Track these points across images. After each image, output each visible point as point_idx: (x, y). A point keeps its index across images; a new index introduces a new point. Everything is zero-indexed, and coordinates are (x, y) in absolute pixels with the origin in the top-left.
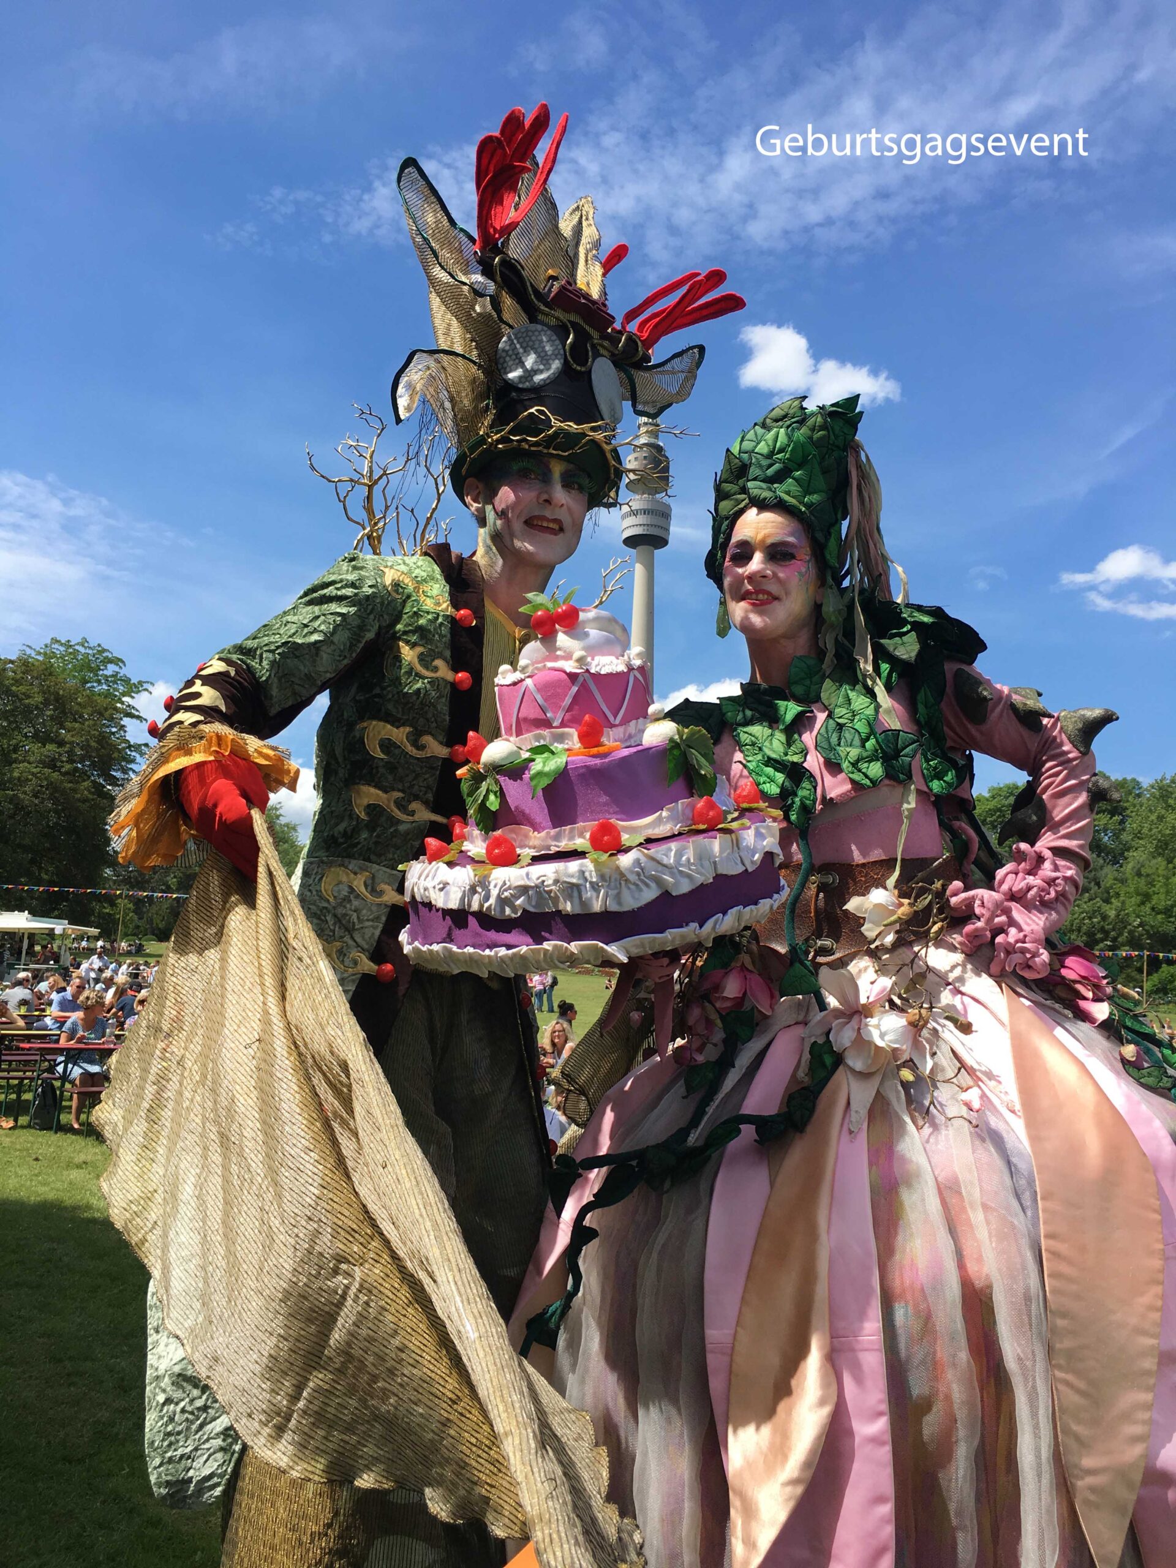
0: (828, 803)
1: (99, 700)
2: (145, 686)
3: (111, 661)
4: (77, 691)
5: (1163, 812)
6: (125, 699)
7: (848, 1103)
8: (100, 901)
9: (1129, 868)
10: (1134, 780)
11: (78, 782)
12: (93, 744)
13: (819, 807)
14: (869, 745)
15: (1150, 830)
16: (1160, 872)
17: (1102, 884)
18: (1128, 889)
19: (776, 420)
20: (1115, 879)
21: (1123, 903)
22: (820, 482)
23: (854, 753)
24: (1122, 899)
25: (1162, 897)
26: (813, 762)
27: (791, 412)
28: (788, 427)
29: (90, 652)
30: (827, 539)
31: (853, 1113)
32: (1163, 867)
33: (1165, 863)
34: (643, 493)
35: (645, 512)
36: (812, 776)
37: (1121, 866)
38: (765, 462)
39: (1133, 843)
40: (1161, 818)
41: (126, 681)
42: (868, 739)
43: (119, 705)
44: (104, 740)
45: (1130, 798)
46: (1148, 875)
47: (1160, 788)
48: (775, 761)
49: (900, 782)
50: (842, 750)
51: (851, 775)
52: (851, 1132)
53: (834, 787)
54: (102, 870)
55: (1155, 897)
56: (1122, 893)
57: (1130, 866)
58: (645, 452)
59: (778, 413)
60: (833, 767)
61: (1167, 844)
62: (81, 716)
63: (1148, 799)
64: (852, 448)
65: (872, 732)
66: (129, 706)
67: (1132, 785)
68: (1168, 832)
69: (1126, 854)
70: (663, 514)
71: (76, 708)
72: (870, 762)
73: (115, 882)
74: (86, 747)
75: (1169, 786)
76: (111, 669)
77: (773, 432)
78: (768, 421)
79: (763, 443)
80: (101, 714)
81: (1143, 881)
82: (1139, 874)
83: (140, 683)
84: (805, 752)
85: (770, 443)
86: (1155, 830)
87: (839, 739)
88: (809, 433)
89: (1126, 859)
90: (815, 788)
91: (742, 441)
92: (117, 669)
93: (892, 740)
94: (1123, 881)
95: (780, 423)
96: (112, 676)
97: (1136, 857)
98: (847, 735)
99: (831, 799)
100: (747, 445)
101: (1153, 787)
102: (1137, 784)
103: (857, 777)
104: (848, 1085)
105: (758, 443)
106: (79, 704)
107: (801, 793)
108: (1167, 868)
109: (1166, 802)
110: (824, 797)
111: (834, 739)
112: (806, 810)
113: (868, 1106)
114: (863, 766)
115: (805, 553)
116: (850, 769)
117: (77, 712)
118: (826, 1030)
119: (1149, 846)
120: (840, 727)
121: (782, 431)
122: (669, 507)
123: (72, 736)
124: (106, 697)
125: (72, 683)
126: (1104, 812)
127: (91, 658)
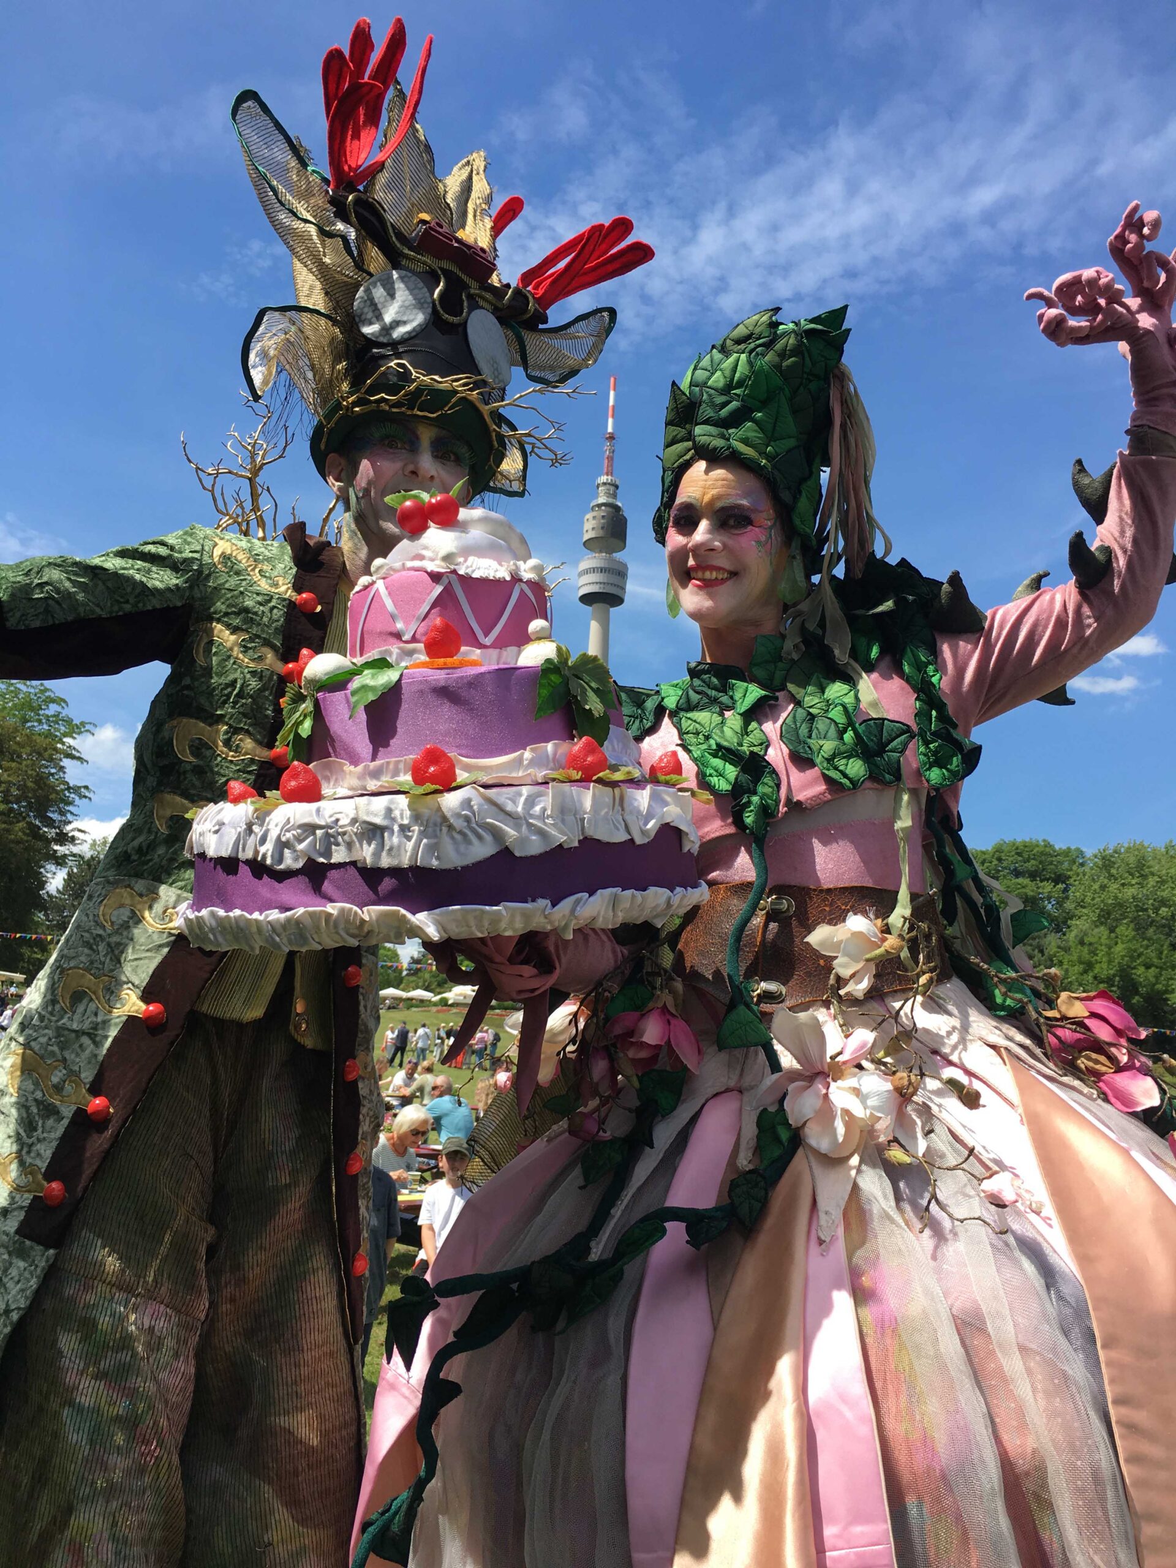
0: (795, 807)
1: (39, 739)
2: (88, 727)
3: (53, 701)
4: (16, 730)
5: (1106, 881)
6: (65, 740)
7: (814, 1202)
8: (31, 947)
9: (1072, 936)
10: (1078, 849)
11: (11, 823)
12: (30, 784)
13: (783, 809)
14: (849, 736)
15: (1093, 899)
16: (1103, 941)
17: (1046, 952)
18: (1072, 958)
19: (738, 342)
20: (1059, 947)
21: (1067, 971)
22: (789, 424)
23: (829, 746)
24: (1065, 967)
25: (1105, 966)
26: (777, 755)
27: (757, 330)
28: (751, 352)
29: (32, 691)
30: (796, 498)
31: (822, 1215)
32: (1105, 937)
33: (1107, 932)
34: (601, 552)
35: (602, 570)
36: (774, 772)
37: (1064, 934)
38: (720, 399)
39: (1077, 912)
40: (1103, 887)
41: (68, 721)
42: (845, 731)
43: (59, 746)
44: (41, 780)
45: (1075, 868)
46: (1091, 944)
47: (1103, 858)
48: (728, 750)
49: (887, 784)
50: (813, 742)
51: (826, 772)
52: (821, 1242)
53: (805, 787)
54: (34, 914)
55: (1097, 966)
56: (1065, 962)
57: (1073, 934)
58: (603, 511)
59: (741, 331)
60: (801, 760)
61: (1109, 913)
62: (19, 756)
63: (1092, 869)
64: (835, 376)
65: (850, 723)
66: (70, 747)
67: (1075, 854)
68: (1110, 901)
69: (1069, 922)
70: (619, 573)
71: (15, 747)
72: (849, 757)
73: (48, 927)
74: (23, 788)
75: (1112, 856)
76: (53, 709)
77: (732, 359)
78: (729, 342)
79: (718, 373)
80: (39, 754)
81: (1086, 949)
82: (1082, 943)
83: (83, 724)
84: (766, 744)
85: (728, 373)
86: (1098, 900)
87: (810, 731)
88: (777, 359)
89: (1069, 927)
90: (778, 786)
91: (695, 369)
92: (59, 709)
93: (875, 732)
94: (1067, 950)
95: (742, 346)
96: (54, 716)
97: (1079, 925)
98: (821, 725)
99: (799, 803)
100: (701, 375)
101: (1096, 857)
102: (1081, 853)
103: (833, 774)
104: (812, 1175)
105: (713, 374)
106: (18, 743)
107: (761, 789)
108: (1109, 937)
109: (1109, 873)
110: (789, 801)
111: (803, 730)
112: (766, 812)
113: (843, 1205)
114: (841, 763)
115: (766, 516)
116: (825, 765)
117: (15, 752)
118: (779, 1095)
119: (1091, 914)
120: (812, 718)
121: (743, 357)
122: (625, 566)
123: (9, 776)
124: (46, 737)
125: (11, 721)
126: (1048, 880)
127: (32, 696)
